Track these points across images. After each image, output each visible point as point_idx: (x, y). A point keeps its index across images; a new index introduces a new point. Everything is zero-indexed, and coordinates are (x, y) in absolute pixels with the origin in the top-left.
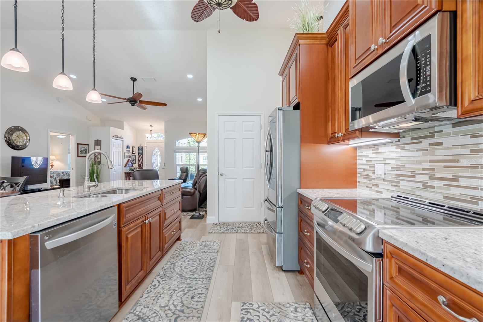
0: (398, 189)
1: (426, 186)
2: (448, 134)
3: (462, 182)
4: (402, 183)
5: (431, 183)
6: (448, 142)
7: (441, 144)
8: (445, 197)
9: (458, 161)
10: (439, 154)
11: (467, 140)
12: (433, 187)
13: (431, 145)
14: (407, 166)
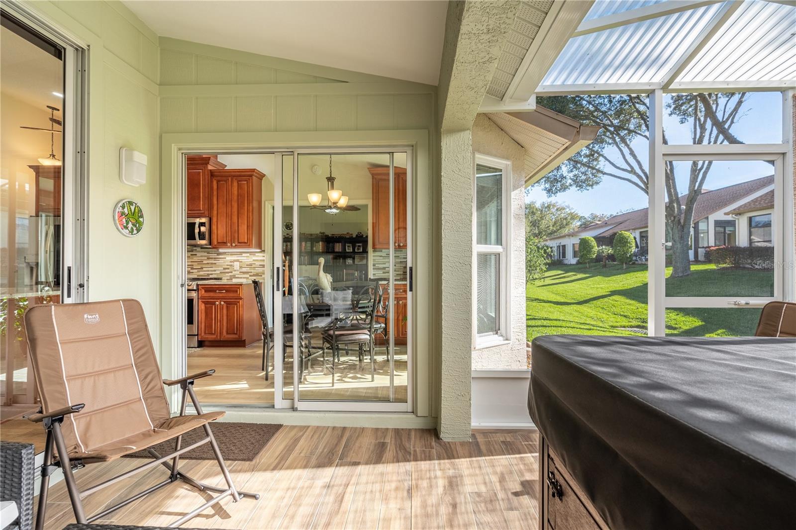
2: (199, 251)
3: (204, 269)
5: (191, 271)
6: (199, 254)
7: (196, 255)
8: (198, 276)
9: (203, 262)
10: (195, 259)
11: (206, 254)
12: (193, 273)
13: (192, 255)
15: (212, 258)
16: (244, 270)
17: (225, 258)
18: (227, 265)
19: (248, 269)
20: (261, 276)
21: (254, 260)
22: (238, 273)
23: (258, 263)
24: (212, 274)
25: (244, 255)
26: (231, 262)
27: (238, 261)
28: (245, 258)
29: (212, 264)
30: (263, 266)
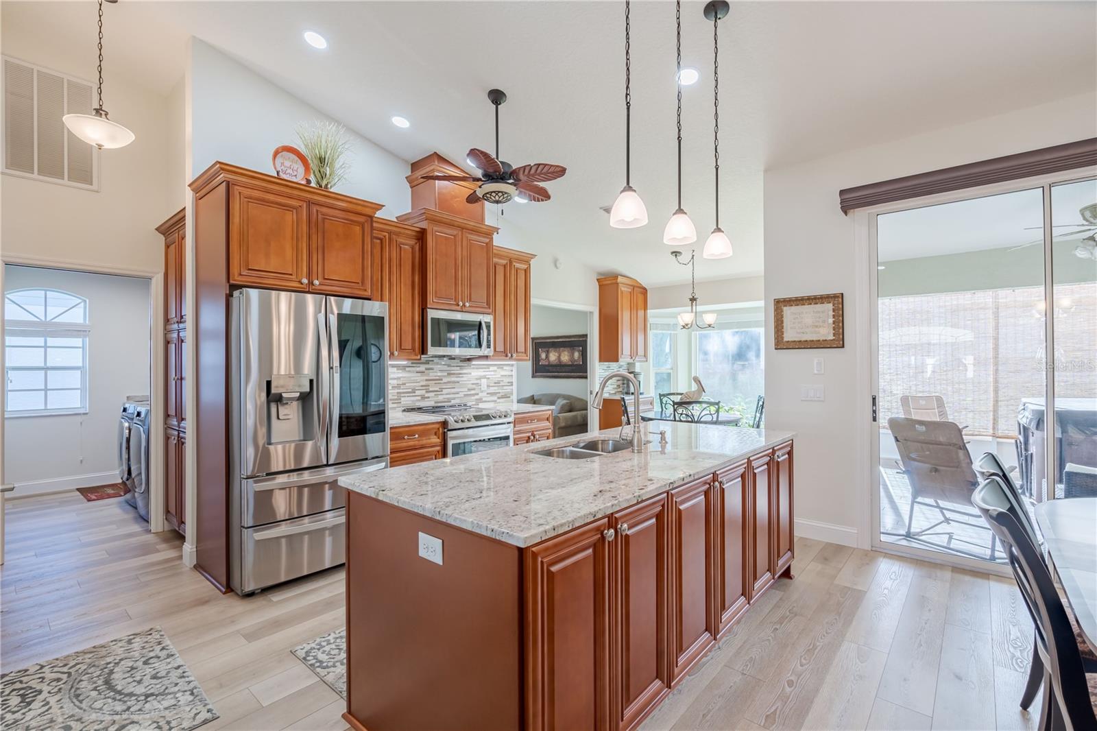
0: (399, 405)
1: (423, 398)
2: (437, 364)
4: (403, 399)
8: (436, 402)
9: (442, 380)
11: (446, 368)
12: (429, 397)
14: (407, 385)
15: (454, 374)
16: (492, 390)
17: (470, 374)
18: (473, 384)
19: (496, 388)
20: (509, 397)
21: (502, 376)
22: (485, 394)
23: (506, 380)
24: (454, 399)
25: (492, 368)
26: (477, 379)
27: (484, 377)
28: (492, 373)
29: (454, 382)
30: (511, 384)
